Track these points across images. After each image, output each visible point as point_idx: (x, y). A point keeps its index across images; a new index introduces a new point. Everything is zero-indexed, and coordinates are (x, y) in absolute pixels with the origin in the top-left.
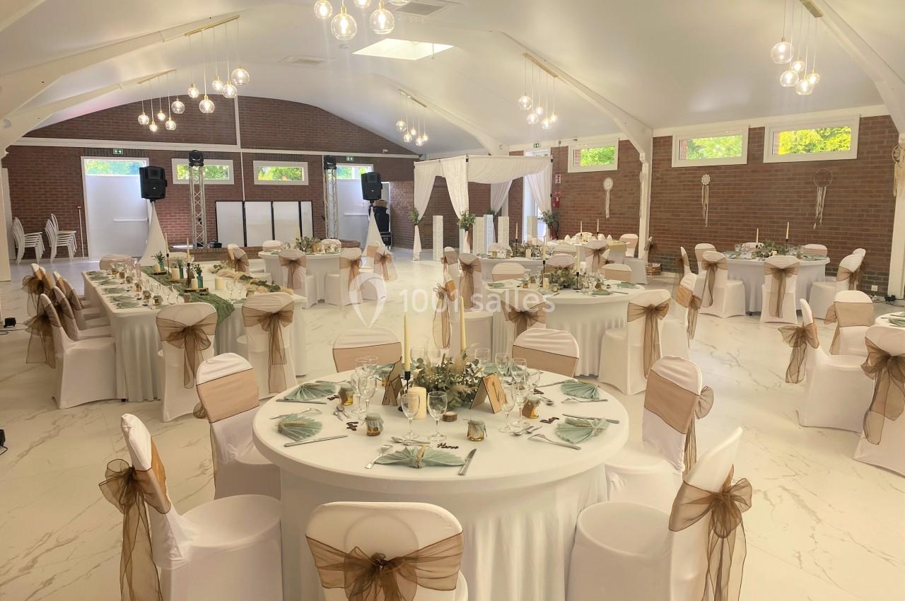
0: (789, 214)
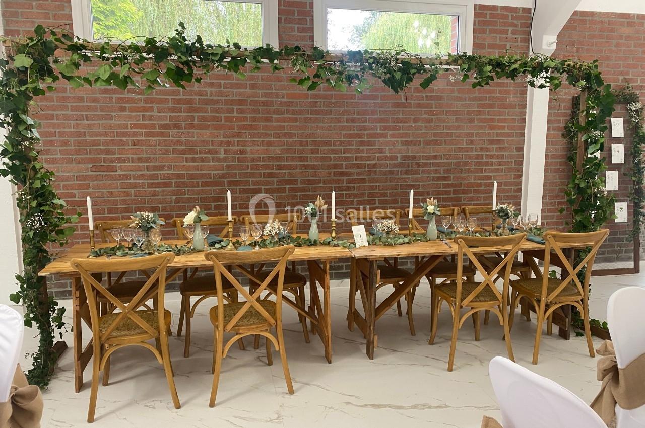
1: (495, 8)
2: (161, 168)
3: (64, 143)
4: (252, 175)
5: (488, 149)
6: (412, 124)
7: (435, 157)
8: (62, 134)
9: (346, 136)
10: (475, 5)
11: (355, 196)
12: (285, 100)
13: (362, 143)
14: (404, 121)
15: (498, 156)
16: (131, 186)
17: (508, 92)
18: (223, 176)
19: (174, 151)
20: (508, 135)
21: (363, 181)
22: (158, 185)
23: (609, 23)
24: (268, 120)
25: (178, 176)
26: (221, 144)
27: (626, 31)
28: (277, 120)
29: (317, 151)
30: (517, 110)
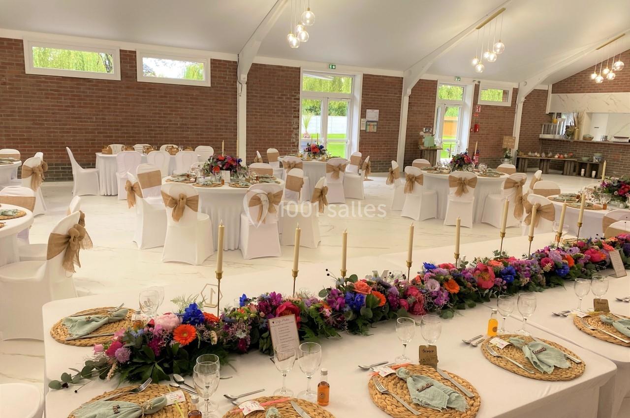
0: (164, 124)
1: (220, 61)
2: (66, 125)
3: (20, 112)
4: (109, 129)
5: (220, 123)
6: (184, 110)
7: (196, 125)
8: (18, 108)
9: (153, 113)
10: (211, 59)
11: (158, 141)
12: (124, 96)
13: (161, 117)
14: (180, 108)
15: (225, 126)
16: (51, 132)
17: (228, 98)
18: (95, 129)
19: (72, 118)
20: (229, 117)
21: (162, 134)
22: (64, 132)
23: (274, 70)
24: (116, 105)
25: (74, 129)
26: (94, 115)
27: (281, 73)
28: (120, 105)
29: (140, 120)
30: (233, 106)
